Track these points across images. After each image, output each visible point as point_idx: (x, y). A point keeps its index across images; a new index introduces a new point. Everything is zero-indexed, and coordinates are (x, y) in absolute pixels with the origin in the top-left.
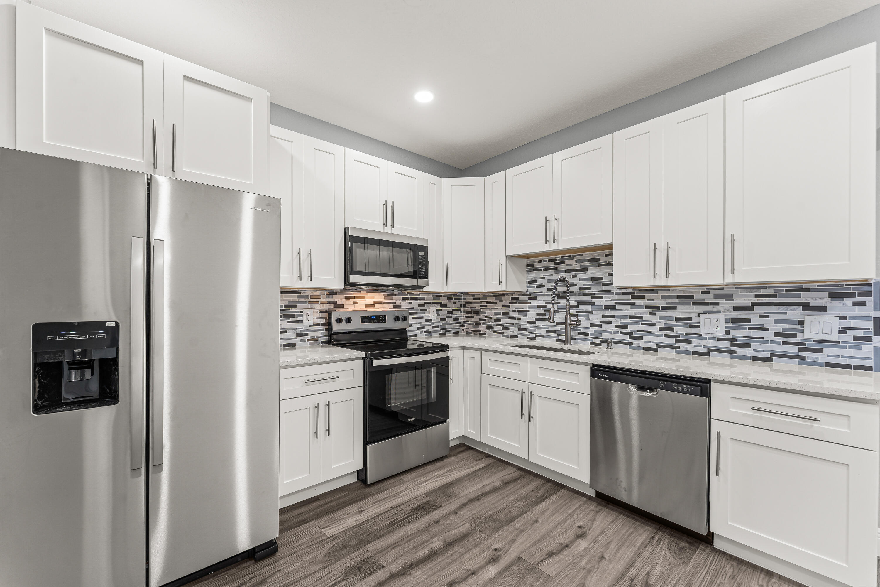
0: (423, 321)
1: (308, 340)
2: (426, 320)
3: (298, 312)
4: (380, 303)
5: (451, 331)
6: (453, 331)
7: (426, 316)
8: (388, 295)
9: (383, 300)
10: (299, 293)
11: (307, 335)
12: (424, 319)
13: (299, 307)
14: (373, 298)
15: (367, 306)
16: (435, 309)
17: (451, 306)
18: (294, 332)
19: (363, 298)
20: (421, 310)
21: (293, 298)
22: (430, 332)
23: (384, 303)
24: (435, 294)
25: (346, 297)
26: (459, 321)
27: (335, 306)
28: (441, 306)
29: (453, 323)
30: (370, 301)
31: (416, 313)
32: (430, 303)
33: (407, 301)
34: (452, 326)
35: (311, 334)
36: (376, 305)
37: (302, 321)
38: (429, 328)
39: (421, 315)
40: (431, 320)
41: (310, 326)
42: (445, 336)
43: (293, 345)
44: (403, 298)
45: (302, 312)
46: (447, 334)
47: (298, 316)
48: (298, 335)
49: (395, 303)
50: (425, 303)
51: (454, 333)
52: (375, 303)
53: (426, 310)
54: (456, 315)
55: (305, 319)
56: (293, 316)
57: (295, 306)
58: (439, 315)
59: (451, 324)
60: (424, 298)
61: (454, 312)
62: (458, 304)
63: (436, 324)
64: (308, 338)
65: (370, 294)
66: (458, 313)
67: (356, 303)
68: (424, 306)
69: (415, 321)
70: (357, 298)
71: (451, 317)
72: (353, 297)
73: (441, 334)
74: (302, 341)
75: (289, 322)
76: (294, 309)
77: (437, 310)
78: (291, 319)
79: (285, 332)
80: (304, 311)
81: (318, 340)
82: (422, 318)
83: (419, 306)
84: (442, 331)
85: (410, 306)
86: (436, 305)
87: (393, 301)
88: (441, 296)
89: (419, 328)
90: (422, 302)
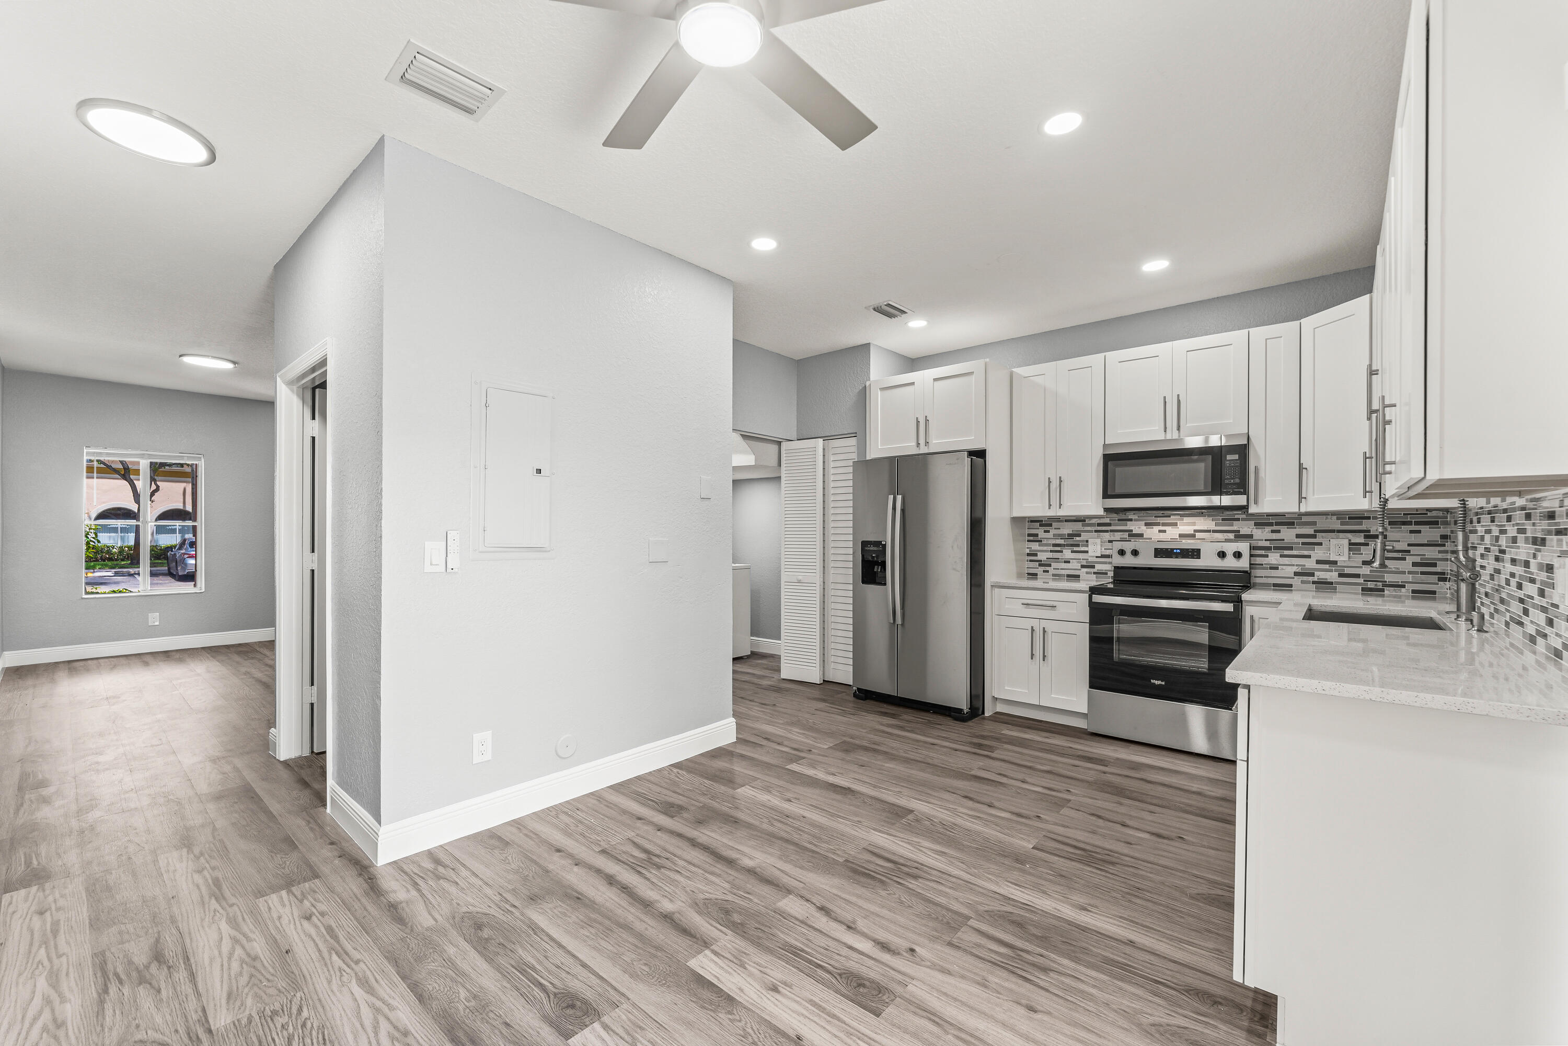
0: (1310, 564)
1: (1095, 573)
2: (1318, 562)
3: (1083, 541)
4: (1209, 531)
5: (1404, 586)
6: (1410, 587)
7: (1318, 553)
8: (1223, 520)
9: (1213, 527)
10: (1085, 521)
11: (1093, 567)
12: (1313, 559)
13: (1084, 536)
14: (1194, 524)
15: (1181, 536)
16: (1346, 542)
17: (1400, 538)
18: (1078, 563)
19: (1176, 524)
20: (1303, 544)
21: (1078, 526)
22: (1331, 583)
23: (1214, 531)
24: (1347, 515)
25: (1146, 524)
26: (1438, 569)
27: (1129, 535)
28: (1366, 537)
29: (1410, 573)
30: (1189, 530)
31: (1291, 548)
32: (1333, 531)
33: (1269, 529)
34: (1410, 578)
35: (1098, 567)
36: (1198, 535)
37: (1087, 552)
38: (1332, 576)
39: (1306, 553)
40: (1335, 563)
41: (1097, 557)
42: (1383, 596)
43: (1078, 576)
44: (1256, 524)
45: (1087, 541)
46: (1386, 592)
47: (1083, 546)
48: (1083, 566)
49: (1239, 531)
50: (1315, 531)
51: (1414, 592)
52: (1196, 531)
53: (1321, 544)
54: (1425, 555)
55: (1090, 548)
56: (1078, 545)
57: (1079, 535)
58: (1362, 554)
59: (1404, 573)
60: (1314, 523)
61: (1414, 550)
62: (1429, 534)
63: (1347, 571)
64: (1095, 570)
65: (1186, 520)
66: (1431, 553)
67: (1165, 531)
68: (1314, 536)
69: (1286, 561)
70: (1164, 525)
71: (1404, 559)
72: (1158, 524)
73: (1363, 589)
74: (1087, 573)
75: (1072, 552)
76: (1078, 538)
77: (1350, 544)
78: (1076, 549)
79: (1069, 562)
80: (1089, 540)
81: (1106, 574)
82: (1309, 557)
83: (1298, 536)
84: (1370, 585)
85: (1275, 536)
86: (1349, 535)
87: (1235, 528)
88: (1369, 518)
89: (1296, 574)
90: (1309, 531)
